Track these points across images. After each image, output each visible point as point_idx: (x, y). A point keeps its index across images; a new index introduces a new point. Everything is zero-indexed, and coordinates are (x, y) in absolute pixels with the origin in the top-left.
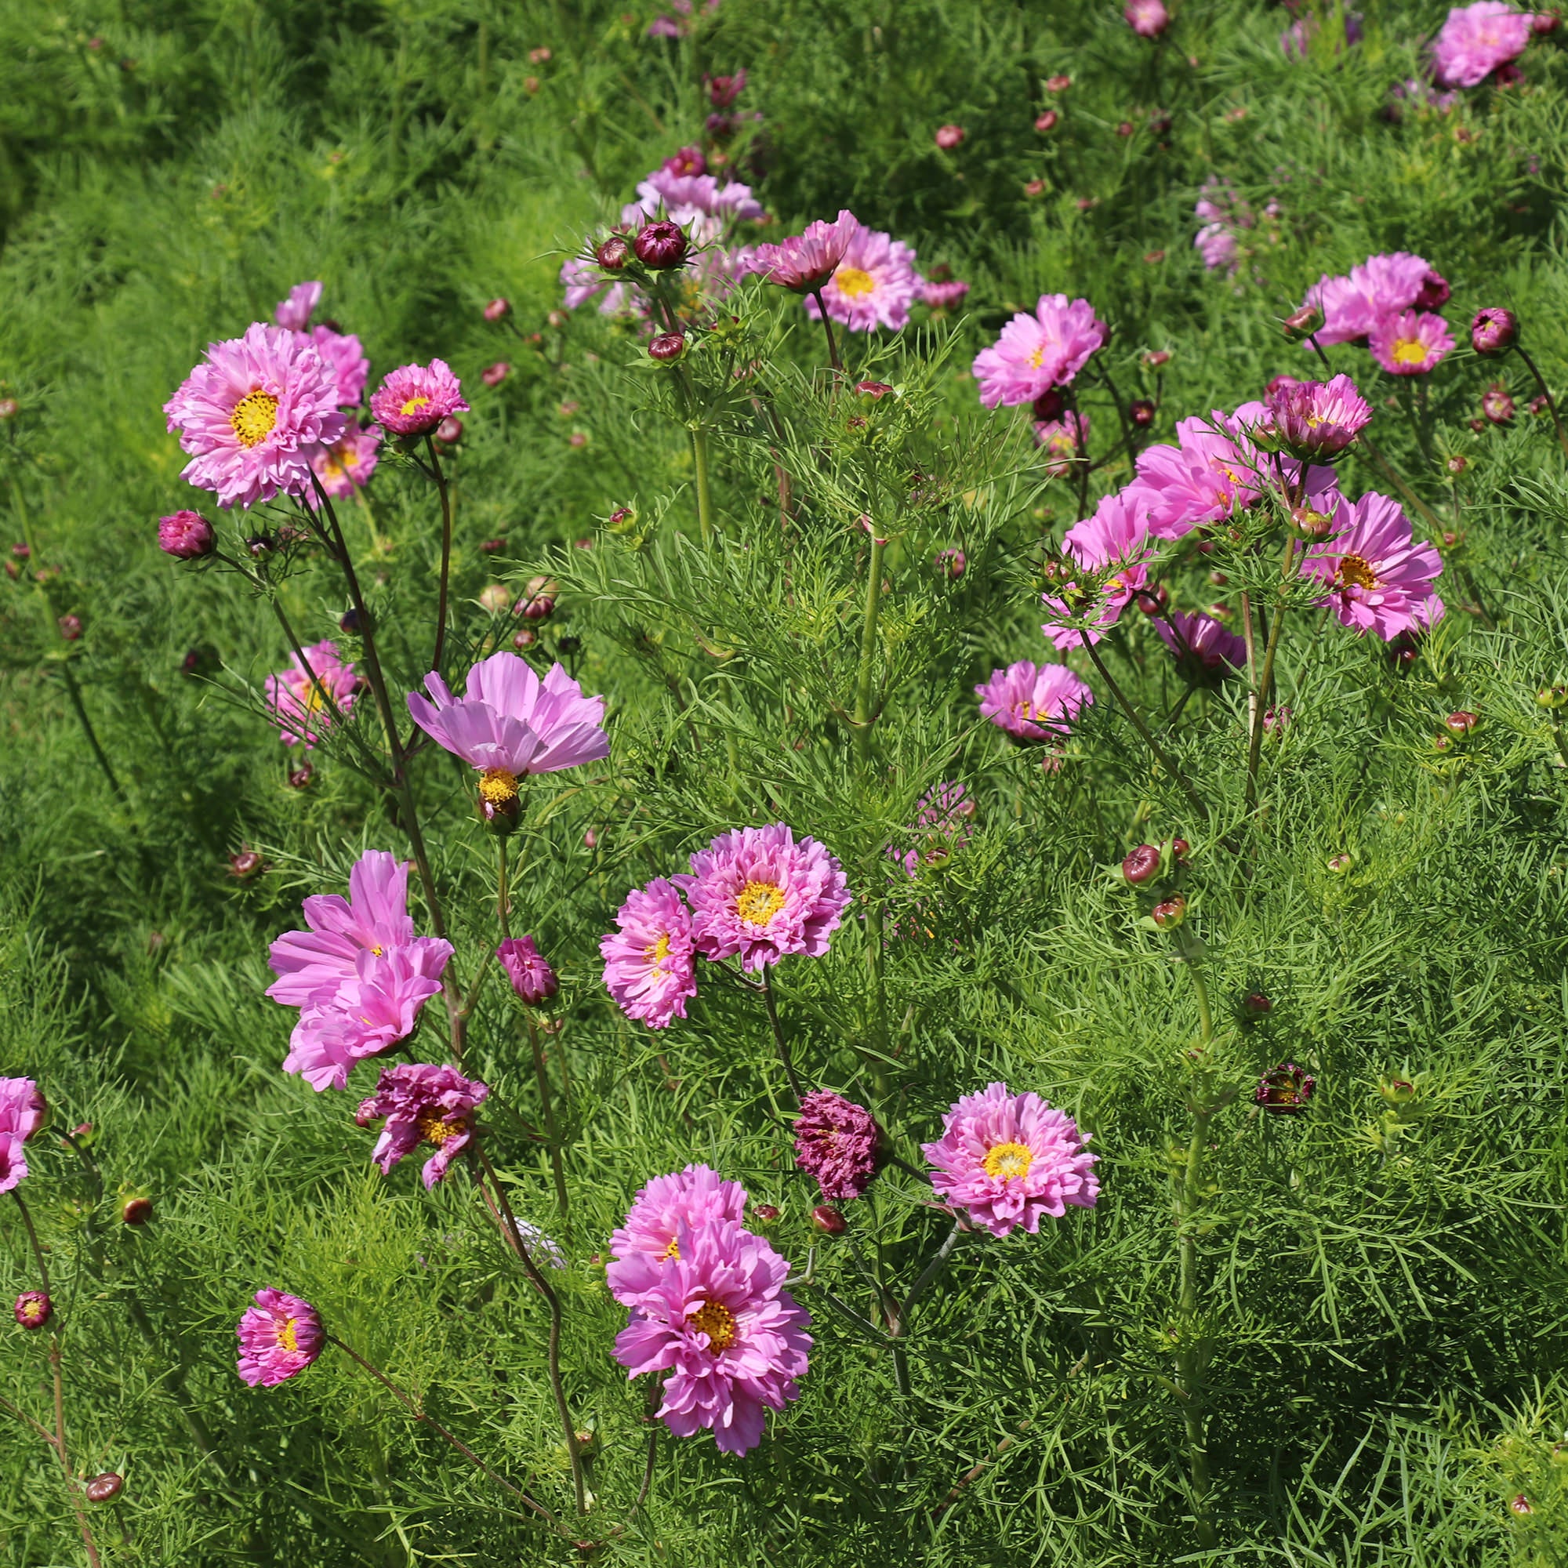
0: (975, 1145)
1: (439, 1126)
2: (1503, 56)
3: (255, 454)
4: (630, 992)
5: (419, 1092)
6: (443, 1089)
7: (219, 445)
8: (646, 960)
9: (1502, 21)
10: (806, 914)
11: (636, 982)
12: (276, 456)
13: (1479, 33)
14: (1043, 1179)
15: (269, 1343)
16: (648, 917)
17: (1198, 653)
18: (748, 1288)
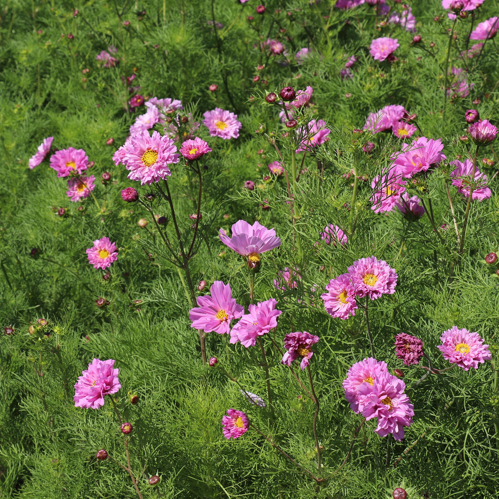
0: (453, 344)
1: (304, 350)
2: (390, 52)
3: (153, 168)
4: (334, 310)
5: (299, 340)
6: (306, 339)
7: (140, 167)
8: (337, 300)
9: (388, 43)
10: (387, 281)
11: (335, 307)
12: (159, 168)
13: (381, 46)
14: (476, 353)
15: (232, 426)
16: (338, 287)
17: (412, 211)
18: (395, 391)
